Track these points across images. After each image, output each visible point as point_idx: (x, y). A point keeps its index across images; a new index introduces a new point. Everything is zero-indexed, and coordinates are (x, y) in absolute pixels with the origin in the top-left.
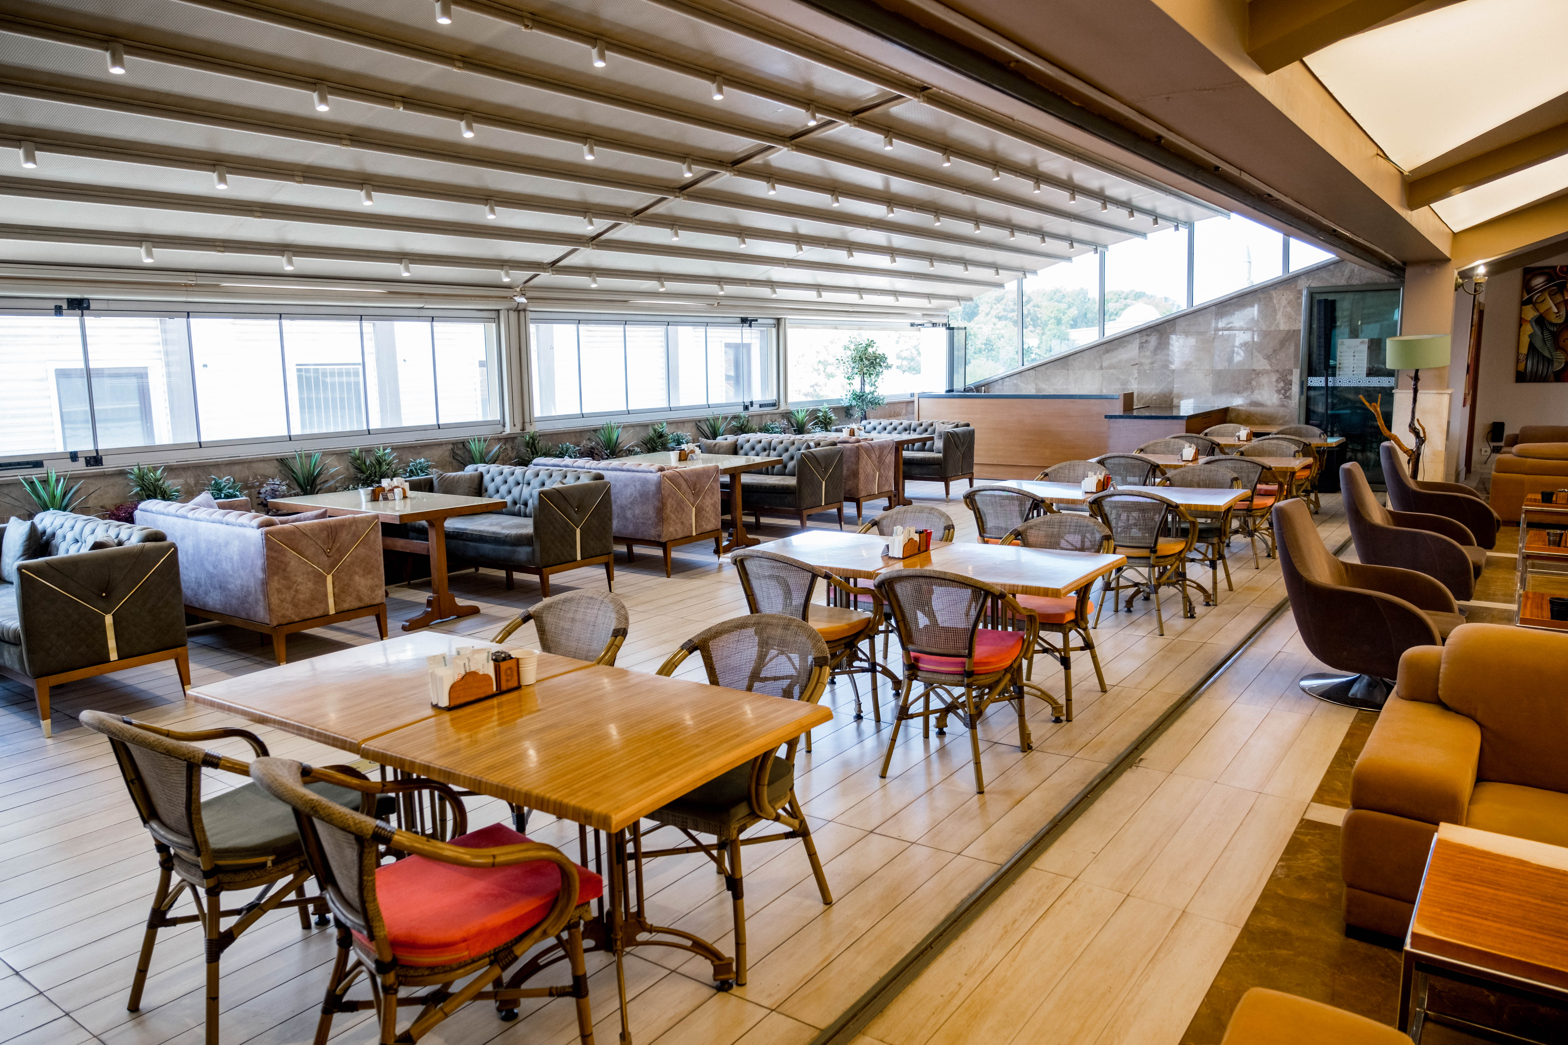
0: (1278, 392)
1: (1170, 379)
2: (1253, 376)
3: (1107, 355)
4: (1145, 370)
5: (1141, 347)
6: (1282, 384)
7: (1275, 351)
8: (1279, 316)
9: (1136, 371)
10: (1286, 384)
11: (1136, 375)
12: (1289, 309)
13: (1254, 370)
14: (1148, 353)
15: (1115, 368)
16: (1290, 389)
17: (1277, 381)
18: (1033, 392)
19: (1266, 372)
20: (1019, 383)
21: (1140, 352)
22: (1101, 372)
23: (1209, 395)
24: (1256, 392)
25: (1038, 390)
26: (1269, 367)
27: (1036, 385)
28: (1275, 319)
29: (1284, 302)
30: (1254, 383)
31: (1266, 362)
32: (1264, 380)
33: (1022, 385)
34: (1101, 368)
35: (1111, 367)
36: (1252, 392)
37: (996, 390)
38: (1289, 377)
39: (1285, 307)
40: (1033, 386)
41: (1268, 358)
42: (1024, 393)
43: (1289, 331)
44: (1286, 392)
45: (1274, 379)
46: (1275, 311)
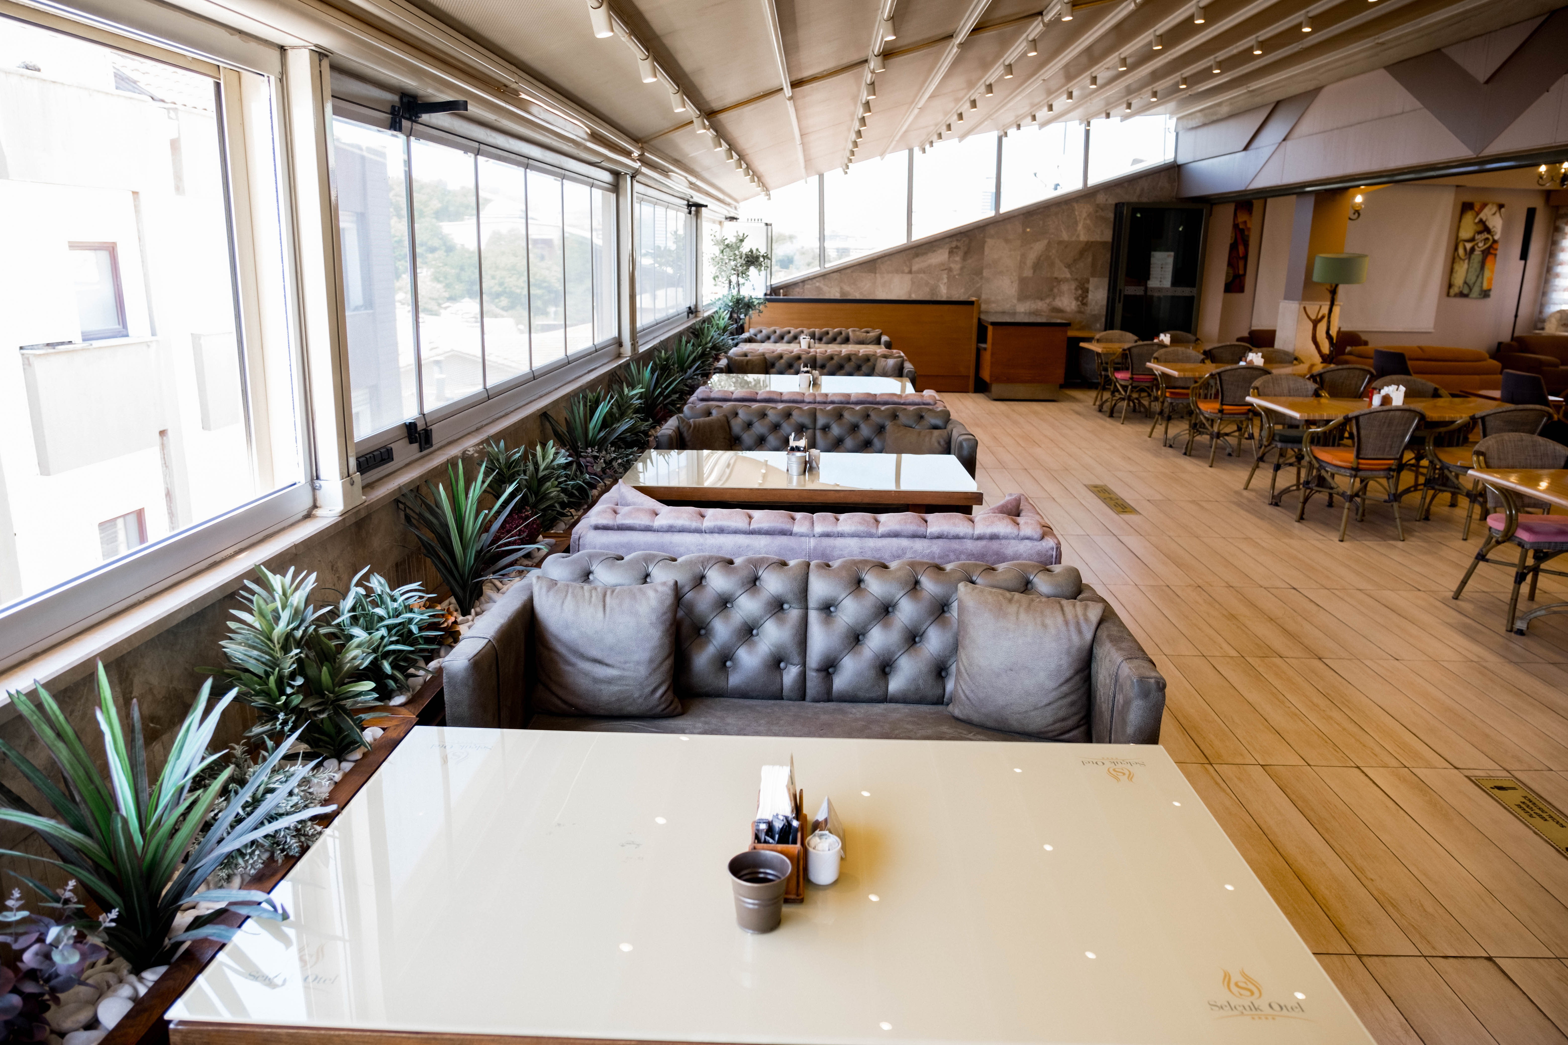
0: (1077, 299)
1: (979, 285)
2: (1055, 284)
3: (917, 259)
4: (954, 276)
5: (951, 252)
6: (1080, 292)
7: (1075, 260)
8: (1080, 227)
9: (945, 276)
10: (1083, 292)
11: (945, 280)
12: (1088, 222)
13: (1056, 278)
14: (958, 259)
15: (924, 273)
16: (1087, 296)
17: (1076, 289)
18: (837, 296)
19: (1065, 280)
20: (822, 286)
21: (949, 258)
22: (910, 276)
23: (1015, 301)
24: (1058, 299)
25: (842, 293)
26: (1069, 276)
27: (841, 288)
28: (1076, 230)
29: (1084, 215)
30: (1056, 290)
31: (1066, 270)
32: (1065, 287)
33: (825, 289)
34: (910, 272)
35: (922, 271)
36: (1054, 299)
37: (796, 294)
38: (1086, 285)
39: (1085, 219)
40: (838, 289)
41: (1068, 266)
42: (827, 297)
43: (1087, 242)
44: (1083, 298)
45: (1073, 287)
46: (1076, 223)
